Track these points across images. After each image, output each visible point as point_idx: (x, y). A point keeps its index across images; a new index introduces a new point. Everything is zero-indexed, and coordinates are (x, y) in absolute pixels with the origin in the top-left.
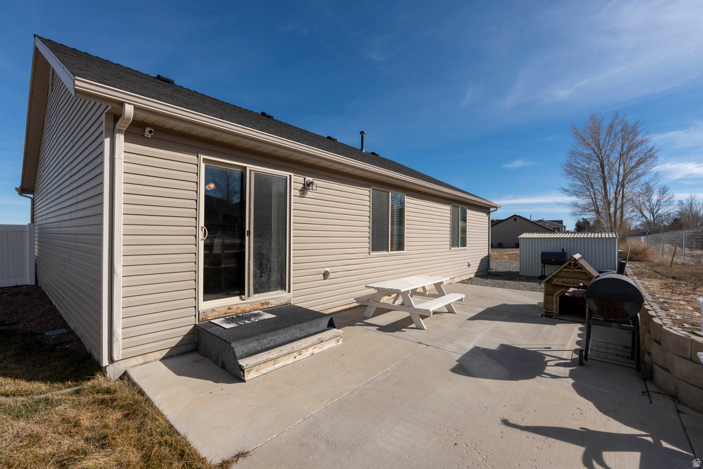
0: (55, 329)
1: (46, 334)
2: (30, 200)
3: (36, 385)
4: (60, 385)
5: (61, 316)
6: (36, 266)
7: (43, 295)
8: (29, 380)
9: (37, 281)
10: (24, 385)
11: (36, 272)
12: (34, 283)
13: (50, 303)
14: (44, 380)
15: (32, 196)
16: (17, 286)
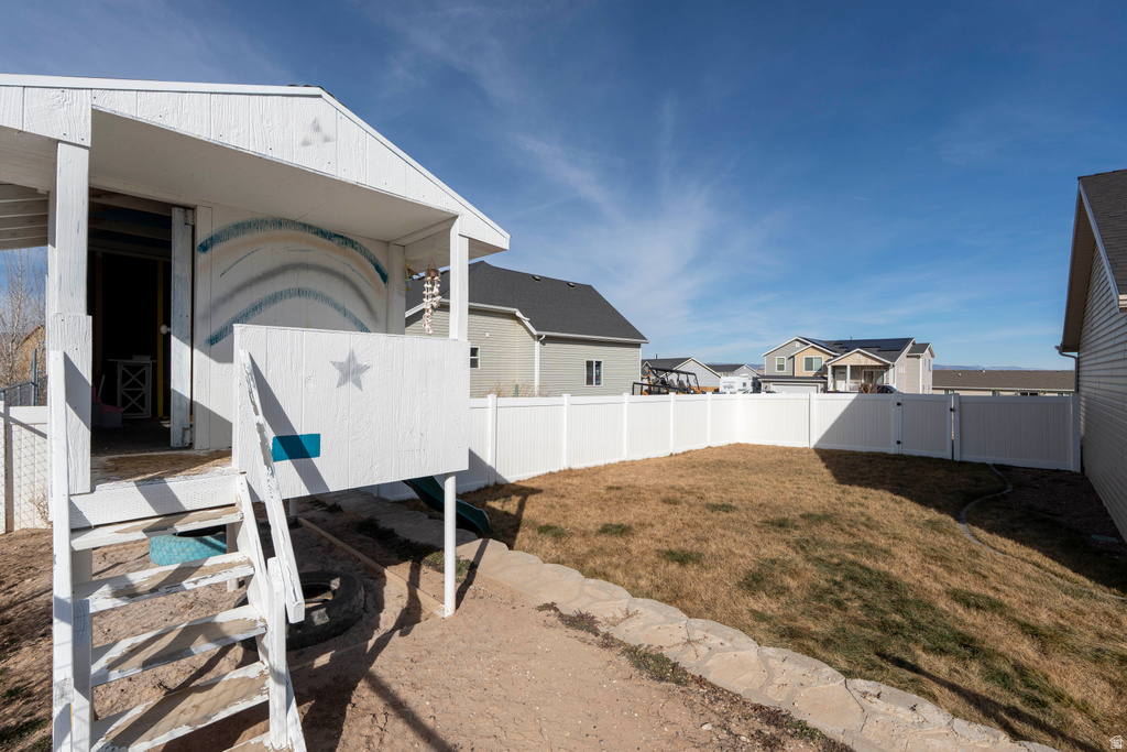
0: (1104, 534)
1: (1093, 536)
2: (1074, 360)
3: (1081, 578)
4: (1105, 588)
5: (1112, 522)
6: (1082, 447)
7: (1091, 491)
8: (1074, 572)
9: (1083, 468)
10: (1070, 573)
11: (1082, 457)
12: (1079, 471)
13: (1100, 502)
14: (1090, 577)
15: (1075, 354)
16: (1058, 471)
